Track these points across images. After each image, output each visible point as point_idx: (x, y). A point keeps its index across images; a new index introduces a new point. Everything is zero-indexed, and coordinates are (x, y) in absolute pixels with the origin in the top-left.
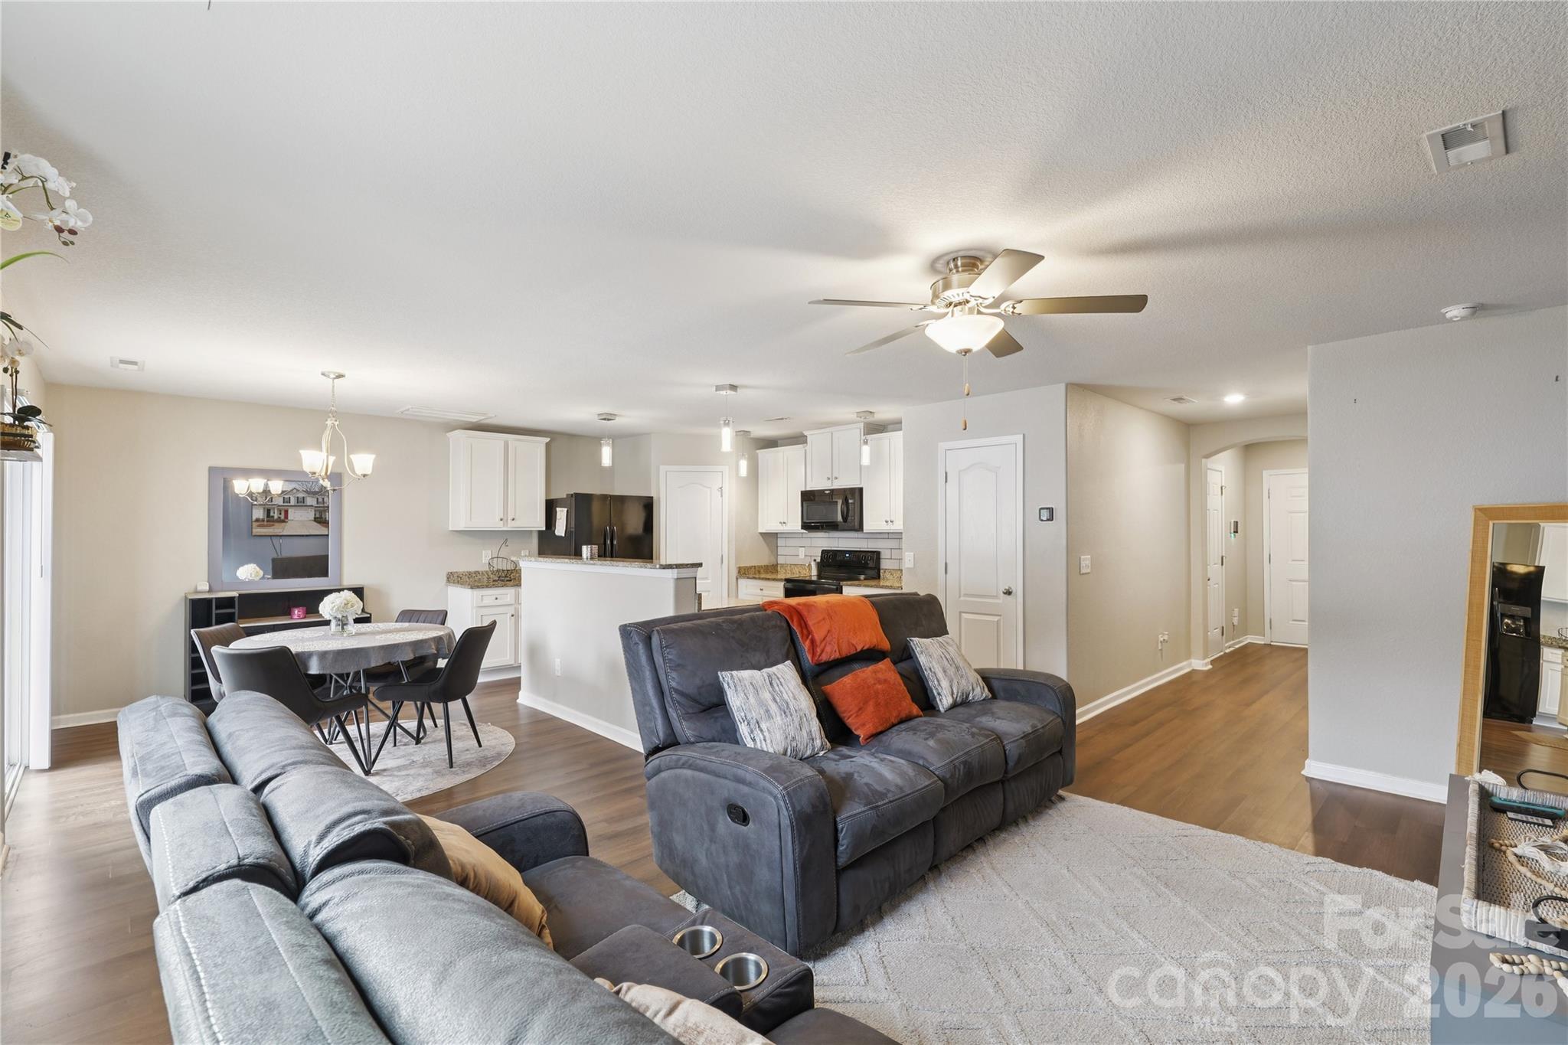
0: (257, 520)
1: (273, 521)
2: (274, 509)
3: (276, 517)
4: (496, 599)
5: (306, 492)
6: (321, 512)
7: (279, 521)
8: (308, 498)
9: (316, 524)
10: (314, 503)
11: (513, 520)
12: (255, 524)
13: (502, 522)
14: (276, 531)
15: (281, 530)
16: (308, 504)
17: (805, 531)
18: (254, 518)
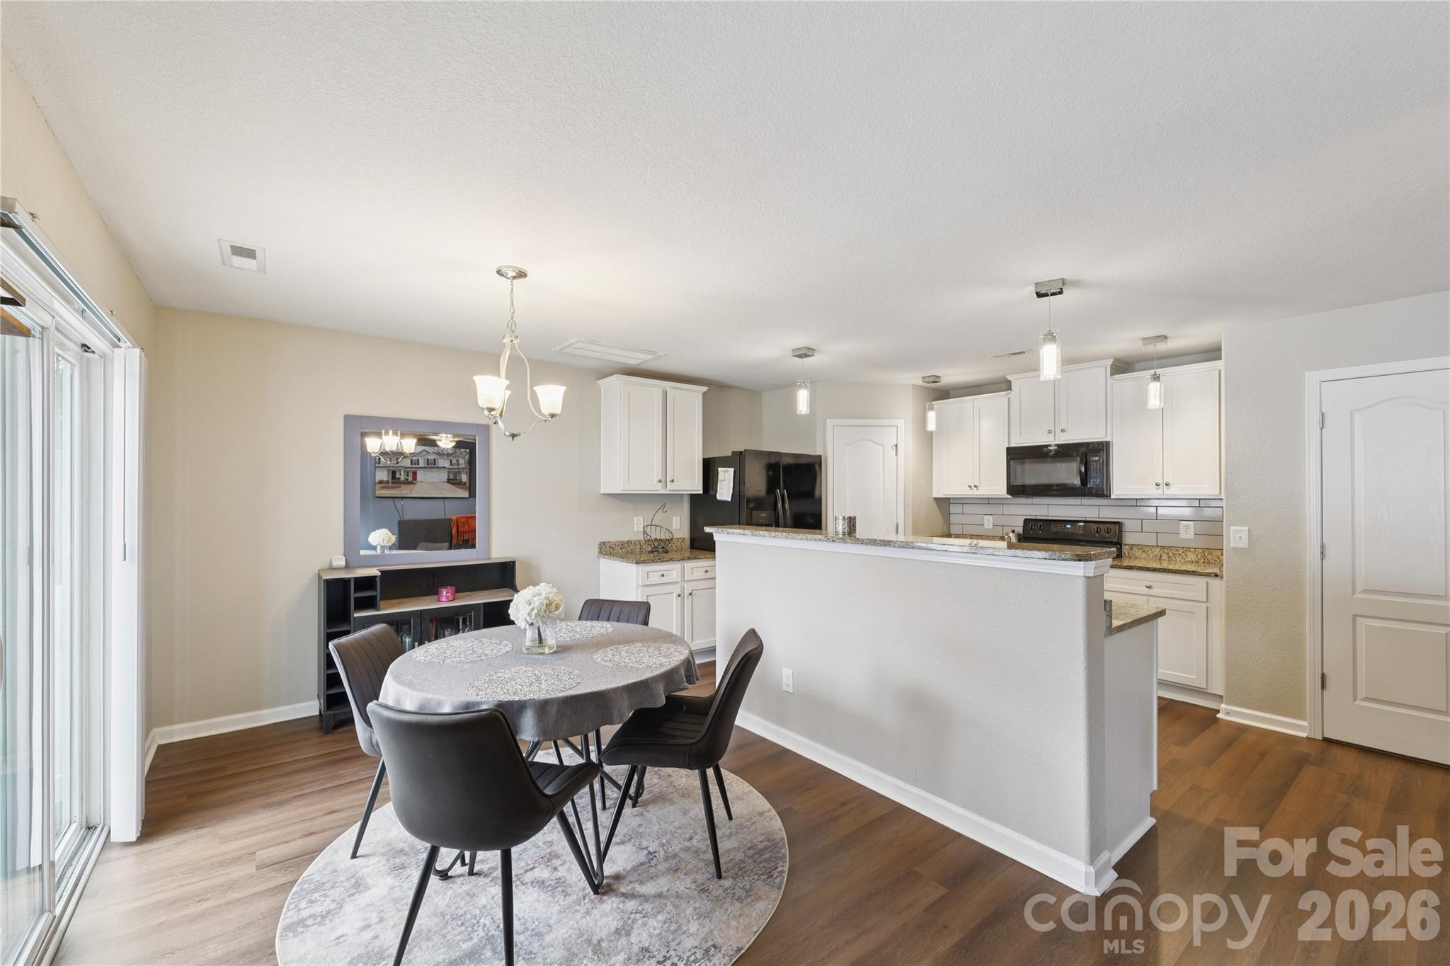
0: (381, 482)
1: (400, 483)
2: (400, 471)
3: (402, 478)
4: (663, 575)
5: (438, 454)
6: (455, 474)
7: (407, 482)
8: (440, 460)
9: (451, 486)
10: (447, 465)
11: (672, 481)
12: (378, 486)
13: (660, 484)
14: (403, 492)
15: (409, 492)
16: (440, 466)
17: (1009, 496)
18: (377, 480)
